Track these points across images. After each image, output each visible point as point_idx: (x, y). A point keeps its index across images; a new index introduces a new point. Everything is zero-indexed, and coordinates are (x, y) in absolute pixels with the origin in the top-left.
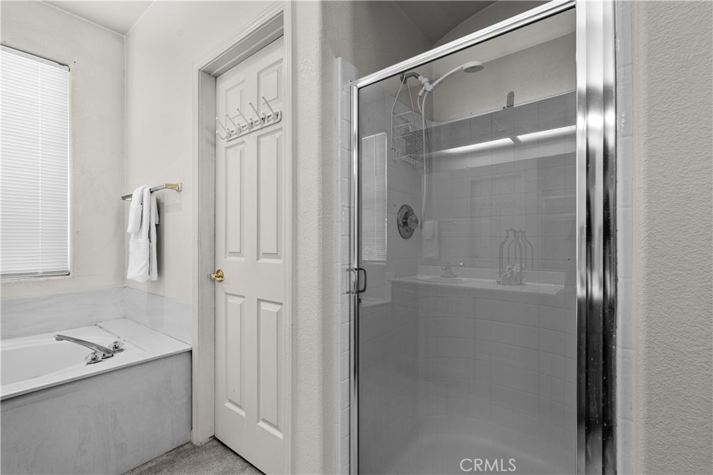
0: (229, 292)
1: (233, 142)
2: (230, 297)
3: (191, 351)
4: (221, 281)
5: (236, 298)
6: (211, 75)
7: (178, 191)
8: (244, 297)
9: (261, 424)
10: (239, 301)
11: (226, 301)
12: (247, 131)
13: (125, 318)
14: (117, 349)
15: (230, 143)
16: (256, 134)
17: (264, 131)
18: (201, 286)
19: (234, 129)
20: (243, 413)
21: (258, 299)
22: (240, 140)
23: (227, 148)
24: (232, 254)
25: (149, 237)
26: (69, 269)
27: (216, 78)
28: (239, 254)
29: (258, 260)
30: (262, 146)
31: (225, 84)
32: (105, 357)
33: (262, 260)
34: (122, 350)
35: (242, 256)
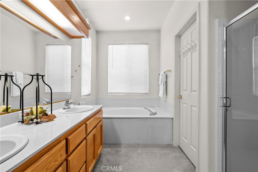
0: (183, 102)
1: (185, 55)
2: (184, 104)
3: (173, 118)
4: (181, 98)
5: (185, 104)
6: (179, 36)
7: (170, 72)
8: (187, 104)
9: (192, 146)
10: (186, 105)
11: (183, 105)
12: (191, 49)
13: (159, 107)
14: (156, 114)
15: (184, 56)
16: (191, 52)
17: (193, 50)
18: (175, 99)
19: (185, 51)
20: (187, 142)
21: (191, 106)
22: (186, 54)
23: (183, 57)
24: (185, 90)
25: (164, 85)
26: (148, 93)
27: (180, 36)
28: (186, 90)
29: (191, 92)
30: (193, 55)
31: (182, 38)
32: (153, 115)
33: (193, 93)
34: (157, 114)
35: (187, 91)
